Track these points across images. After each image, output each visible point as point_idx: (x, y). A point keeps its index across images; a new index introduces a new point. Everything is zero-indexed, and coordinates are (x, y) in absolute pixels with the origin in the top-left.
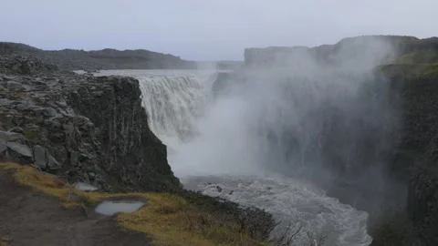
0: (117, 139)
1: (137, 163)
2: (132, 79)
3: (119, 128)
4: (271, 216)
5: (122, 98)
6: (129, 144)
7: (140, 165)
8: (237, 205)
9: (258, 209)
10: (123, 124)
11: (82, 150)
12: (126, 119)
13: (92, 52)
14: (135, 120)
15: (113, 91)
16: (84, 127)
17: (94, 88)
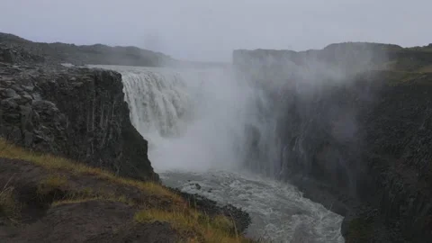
0: (95, 131)
1: (115, 156)
2: (114, 73)
3: (98, 120)
4: (247, 214)
5: (102, 90)
6: (108, 136)
7: (119, 158)
8: (215, 203)
9: (234, 208)
10: (102, 116)
11: (37, 132)
12: (105, 111)
13: (82, 47)
14: (115, 113)
15: (93, 83)
16: (48, 112)
17: (73, 78)
